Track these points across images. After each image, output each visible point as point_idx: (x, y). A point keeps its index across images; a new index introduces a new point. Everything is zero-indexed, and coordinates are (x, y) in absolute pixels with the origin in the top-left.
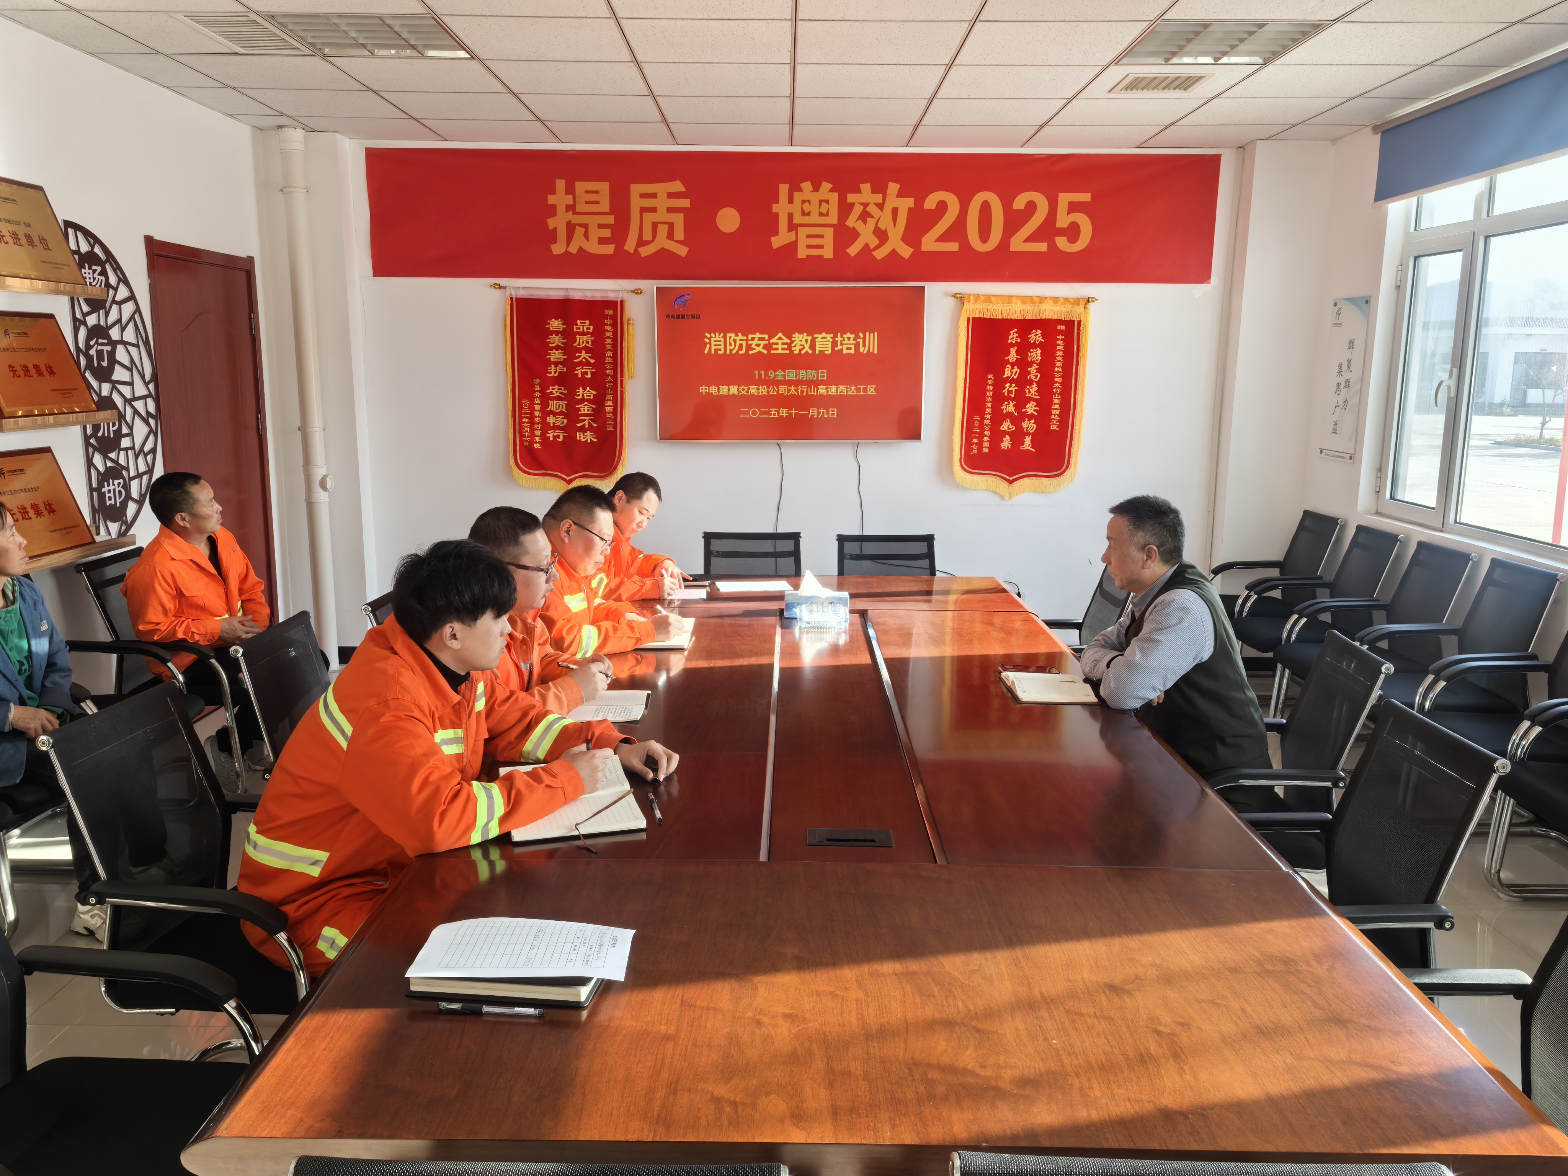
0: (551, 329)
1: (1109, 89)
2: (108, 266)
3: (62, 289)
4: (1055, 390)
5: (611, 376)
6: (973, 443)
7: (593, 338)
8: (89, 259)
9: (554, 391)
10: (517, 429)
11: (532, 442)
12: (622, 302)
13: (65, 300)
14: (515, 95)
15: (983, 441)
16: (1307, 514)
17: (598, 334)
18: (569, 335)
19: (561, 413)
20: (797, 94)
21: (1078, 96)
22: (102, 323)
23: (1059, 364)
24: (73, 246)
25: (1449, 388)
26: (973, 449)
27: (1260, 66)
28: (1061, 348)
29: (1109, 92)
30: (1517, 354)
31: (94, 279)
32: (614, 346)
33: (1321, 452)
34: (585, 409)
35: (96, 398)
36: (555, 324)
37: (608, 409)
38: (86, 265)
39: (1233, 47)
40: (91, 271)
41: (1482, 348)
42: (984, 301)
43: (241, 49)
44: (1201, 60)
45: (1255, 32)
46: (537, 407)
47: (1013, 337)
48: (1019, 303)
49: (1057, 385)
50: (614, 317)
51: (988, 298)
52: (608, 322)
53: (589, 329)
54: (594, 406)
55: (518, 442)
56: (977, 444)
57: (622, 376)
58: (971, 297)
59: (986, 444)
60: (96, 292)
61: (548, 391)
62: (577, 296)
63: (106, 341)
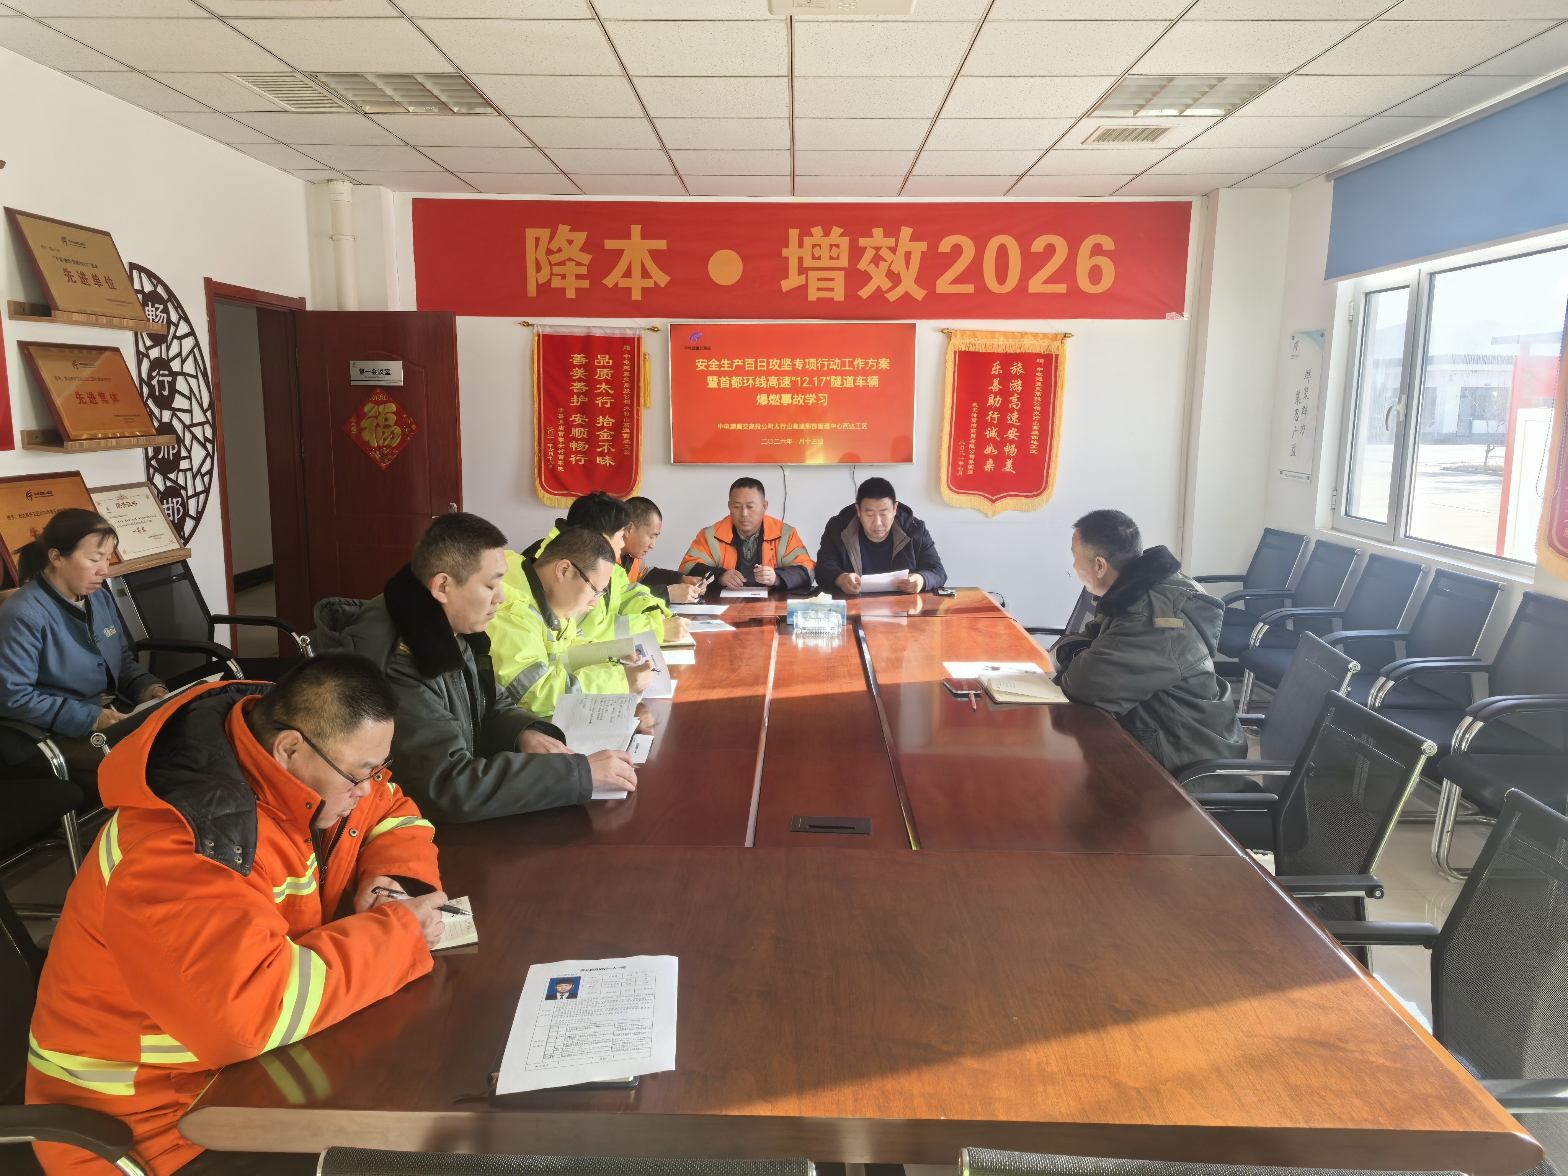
0: (575, 363)
1: (1082, 141)
2: (169, 305)
3: (125, 324)
4: (1034, 418)
5: (628, 406)
6: (959, 466)
7: (612, 372)
8: (151, 298)
9: (576, 420)
10: (543, 453)
11: (556, 465)
12: (639, 339)
13: (129, 335)
14: (540, 149)
15: (968, 464)
16: (1268, 532)
17: (617, 367)
18: (589, 368)
19: (583, 439)
20: (796, 148)
21: (1054, 148)
22: (164, 356)
23: (1038, 394)
24: (137, 286)
25: (1398, 413)
26: (958, 470)
27: (1219, 118)
28: (1040, 379)
29: (1083, 143)
30: (1464, 390)
31: (157, 316)
32: (632, 378)
33: (1281, 473)
34: (604, 435)
35: (156, 424)
36: (578, 358)
37: (625, 436)
38: (150, 303)
39: (1196, 100)
40: (154, 309)
41: (1429, 383)
42: (969, 336)
43: (290, 108)
44: (1167, 112)
45: (1216, 85)
46: (561, 434)
47: (996, 369)
48: (1002, 338)
49: (1036, 412)
50: (631, 352)
51: (973, 333)
52: (627, 356)
53: (609, 363)
54: (613, 433)
55: (543, 466)
56: (962, 466)
57: (638, 405)
58: (958, 332)
59: (971, 467)
60: (158, 328)
61: (571, 419)
62: (598, 333)
63: (167, 373)
